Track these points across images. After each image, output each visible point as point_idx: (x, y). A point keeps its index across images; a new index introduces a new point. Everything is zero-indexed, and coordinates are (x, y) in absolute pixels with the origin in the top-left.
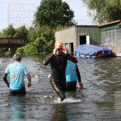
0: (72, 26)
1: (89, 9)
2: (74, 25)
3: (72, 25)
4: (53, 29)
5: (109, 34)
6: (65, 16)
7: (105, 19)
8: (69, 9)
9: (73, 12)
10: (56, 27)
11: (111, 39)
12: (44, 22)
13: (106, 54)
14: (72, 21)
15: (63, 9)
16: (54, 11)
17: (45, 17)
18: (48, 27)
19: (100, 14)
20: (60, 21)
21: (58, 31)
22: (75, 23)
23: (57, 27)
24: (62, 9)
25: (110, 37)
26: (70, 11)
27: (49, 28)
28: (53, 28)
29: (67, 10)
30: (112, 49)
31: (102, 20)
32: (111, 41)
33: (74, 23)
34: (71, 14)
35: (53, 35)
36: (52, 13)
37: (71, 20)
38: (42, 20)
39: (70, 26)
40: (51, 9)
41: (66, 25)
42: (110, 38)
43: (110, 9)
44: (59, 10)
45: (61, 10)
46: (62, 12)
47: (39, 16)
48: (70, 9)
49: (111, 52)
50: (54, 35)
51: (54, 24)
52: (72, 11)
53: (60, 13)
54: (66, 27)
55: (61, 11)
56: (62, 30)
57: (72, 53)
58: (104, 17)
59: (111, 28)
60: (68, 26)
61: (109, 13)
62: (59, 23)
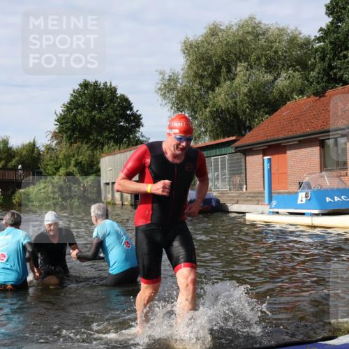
0: (137, 144)
1: (173, 111)
2: (142, 143)
3: (138, 142)
4: (97, 150)
5: (215, 165)
6: (122, 124)
7: (206, 132)
8: (131, 109)
9: (140, 115)
10: (103, 146)
11: (218, 175)
12: (77, 134)
13: (206, 206)
14: (137, 135)
15: (119, 109)
16: (100, 112)
17: (80, 124)
18: (85, 147)
19: (196, 122)
20: (112, 135)
21: (108, 155)
22: (144, 139)
23: (106, 147)
24: (116, 110)
25: (216, 170)
26: (133, 114)
27: (89, 147)
28: (95, 148)
29: (128, 112)
30: (219, 196)
31: (200, 134)
32: (218, 179)
33: (141, 138)
34: (136, 121)
35: (95, 163)
36: (95, 116)
37: (135, 132)
38: (73, 131)
39: (133, 145)
40: (93, 108)
41: (125, 143)
42: (216, 174)
43: (218, 114)
44: (110, 111)
45: (114, 111)
46: (116, 115)
47: (67, 123)
48: (135, 110)
49: (218, 201)
50: (98, 163)
51: (97, 141)
52: (138, 113)
53: (113, 117)
54: (125, 146)
55: (115, 113)
56: (115, 154)
57: (135, 202)
58: (203, 129)
59: (218, 151)
60: (128, 145)
61: (214, 120)
62: (109, 139)
